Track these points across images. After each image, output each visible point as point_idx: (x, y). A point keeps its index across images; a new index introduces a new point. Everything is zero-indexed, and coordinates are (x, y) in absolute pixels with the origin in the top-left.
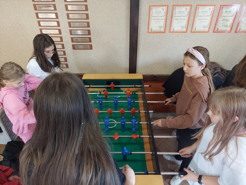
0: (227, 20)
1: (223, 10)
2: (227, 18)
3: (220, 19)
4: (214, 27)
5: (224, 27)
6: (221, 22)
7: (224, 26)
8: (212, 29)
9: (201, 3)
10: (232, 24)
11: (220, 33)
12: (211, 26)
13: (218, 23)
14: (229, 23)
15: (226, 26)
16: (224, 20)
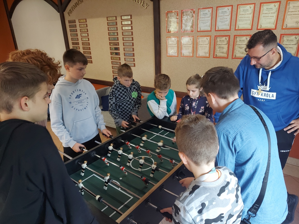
0: (223, 48)
1: (217, 39)
2: (222, 46)
3: (217, 47)
4: (213, 53)
5: (221, 54)
6: (218, 50)
8: (212, 55)
9: (200, 35)
10: (227, 51)
11: (219, 59)
12: (211, 53)
13: (216, 50)
14: (225, 50)
15: (223, 53)
16: (220, 47)
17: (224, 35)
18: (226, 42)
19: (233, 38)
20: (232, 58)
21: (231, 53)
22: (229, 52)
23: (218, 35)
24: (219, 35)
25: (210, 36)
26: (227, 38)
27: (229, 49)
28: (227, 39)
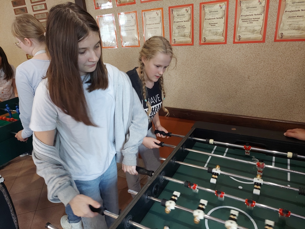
0: (183, 27)
1: (173, 13)
2: (183, 24)
3: (174, 27)
4: (169, 38)
5: (182, 38)
6: (177, 31)
7: (182, 36)
9: (145, 8)
10: (191, 33)
11: (179, 47)
13: (173, 32)
14: (188, 31)
15: (184, 36)
16: (179, 27)
17: (183, 4)
18: (187, 17)
19: (199, 8)
20: (201, 44)
21: (198, 36)
22: (194, 33)
23: (173, 5)
24: (175, 5)
25: (162, 9)
26: (189, 9)
27: (194, 28)
28: (190, 12)
